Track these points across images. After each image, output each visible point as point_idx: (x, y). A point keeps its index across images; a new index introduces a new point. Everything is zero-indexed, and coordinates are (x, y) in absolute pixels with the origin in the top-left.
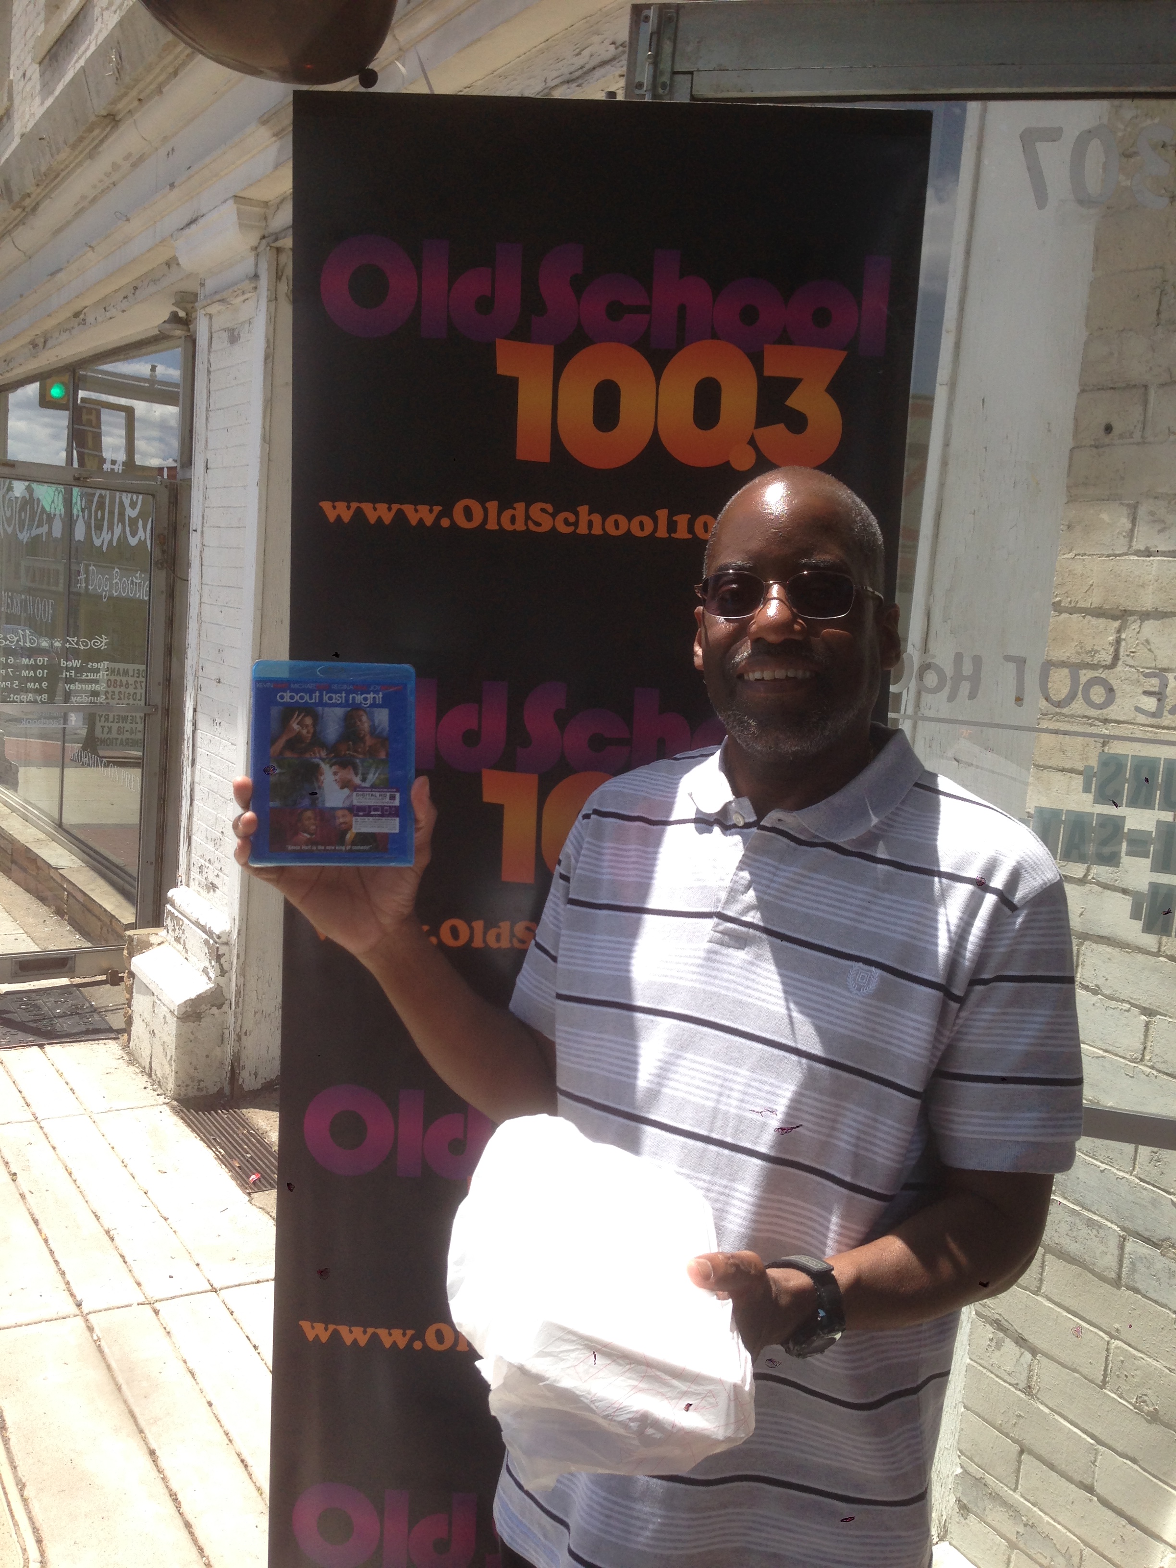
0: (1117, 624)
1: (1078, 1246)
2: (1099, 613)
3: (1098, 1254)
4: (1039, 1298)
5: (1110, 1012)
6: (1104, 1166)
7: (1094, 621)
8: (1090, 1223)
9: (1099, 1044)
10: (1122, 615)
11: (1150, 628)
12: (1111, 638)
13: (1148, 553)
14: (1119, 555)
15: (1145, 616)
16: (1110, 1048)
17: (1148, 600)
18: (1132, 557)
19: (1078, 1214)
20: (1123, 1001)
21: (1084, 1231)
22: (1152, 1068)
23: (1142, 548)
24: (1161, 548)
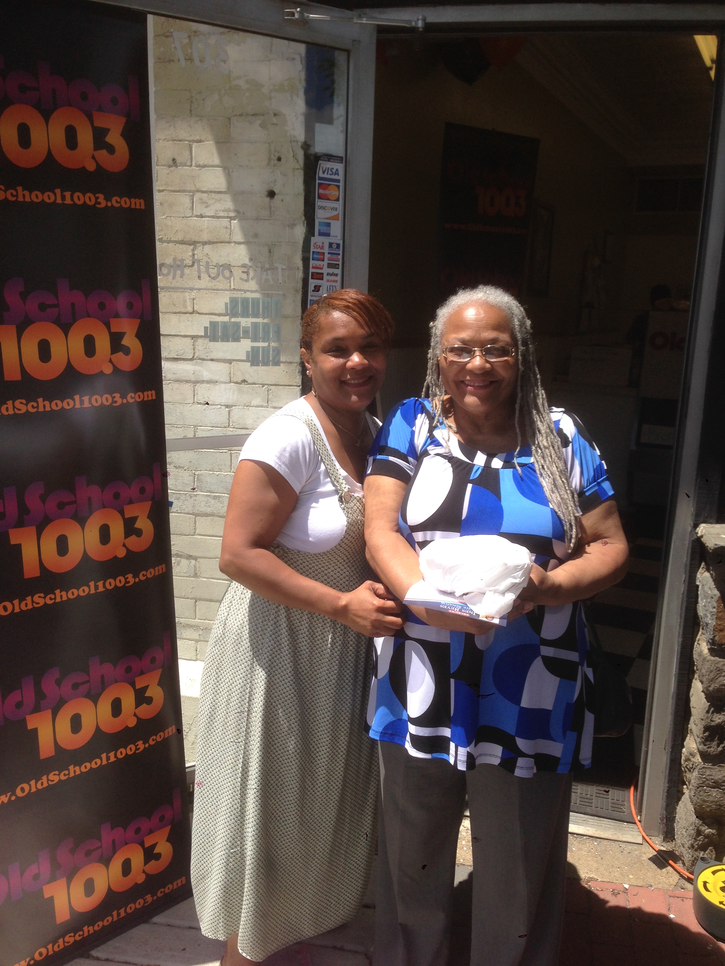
0: (192, 247)
1: (210, 508)
2: (182, 242)
3: (220, 508)
4: (196, 536)
5: (212, 411)
6: (218, 473)
7: (180, 246)
8: (215, 498)
9: (209, 425)
10: (194, 243)
11: (207, 248)
12: (190, 254)
13: (202, 216)
14: (189, 217)
15: (205, 243)
16: (214, 425)
17: (205, 237)
18: (195, 218)
19: (209, 496)
20: (217, 405)
21: (213, 501)
22: (234, 428)
23: (199, 214)
24: (208, 214)
